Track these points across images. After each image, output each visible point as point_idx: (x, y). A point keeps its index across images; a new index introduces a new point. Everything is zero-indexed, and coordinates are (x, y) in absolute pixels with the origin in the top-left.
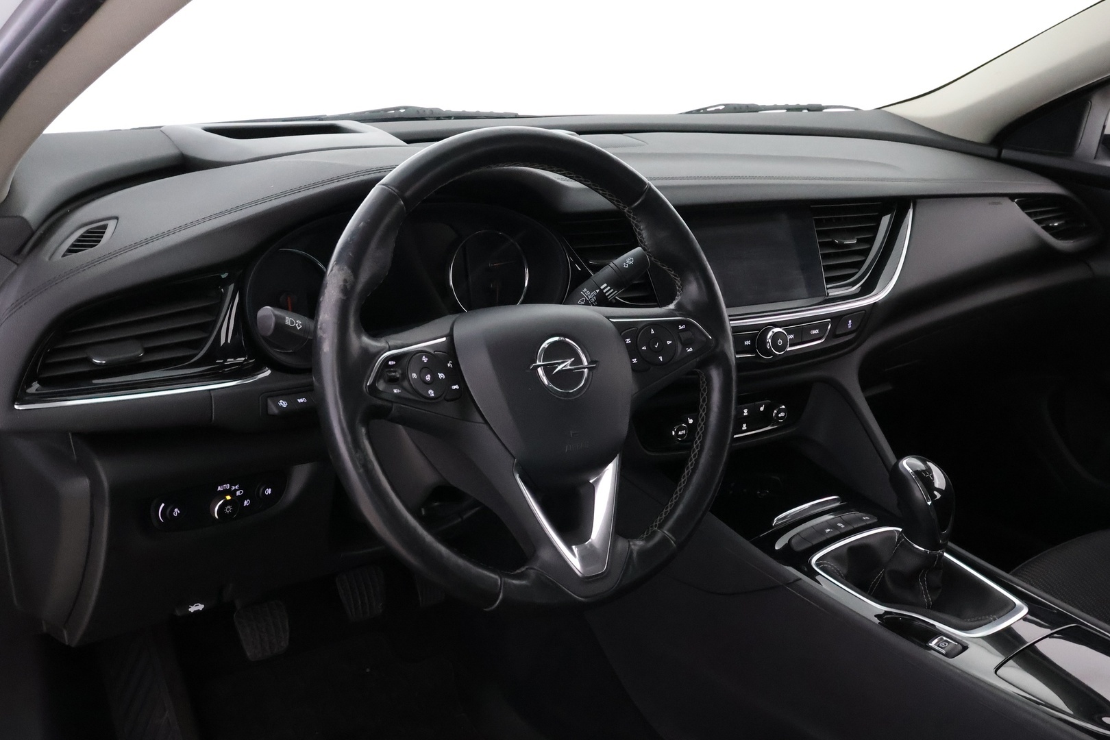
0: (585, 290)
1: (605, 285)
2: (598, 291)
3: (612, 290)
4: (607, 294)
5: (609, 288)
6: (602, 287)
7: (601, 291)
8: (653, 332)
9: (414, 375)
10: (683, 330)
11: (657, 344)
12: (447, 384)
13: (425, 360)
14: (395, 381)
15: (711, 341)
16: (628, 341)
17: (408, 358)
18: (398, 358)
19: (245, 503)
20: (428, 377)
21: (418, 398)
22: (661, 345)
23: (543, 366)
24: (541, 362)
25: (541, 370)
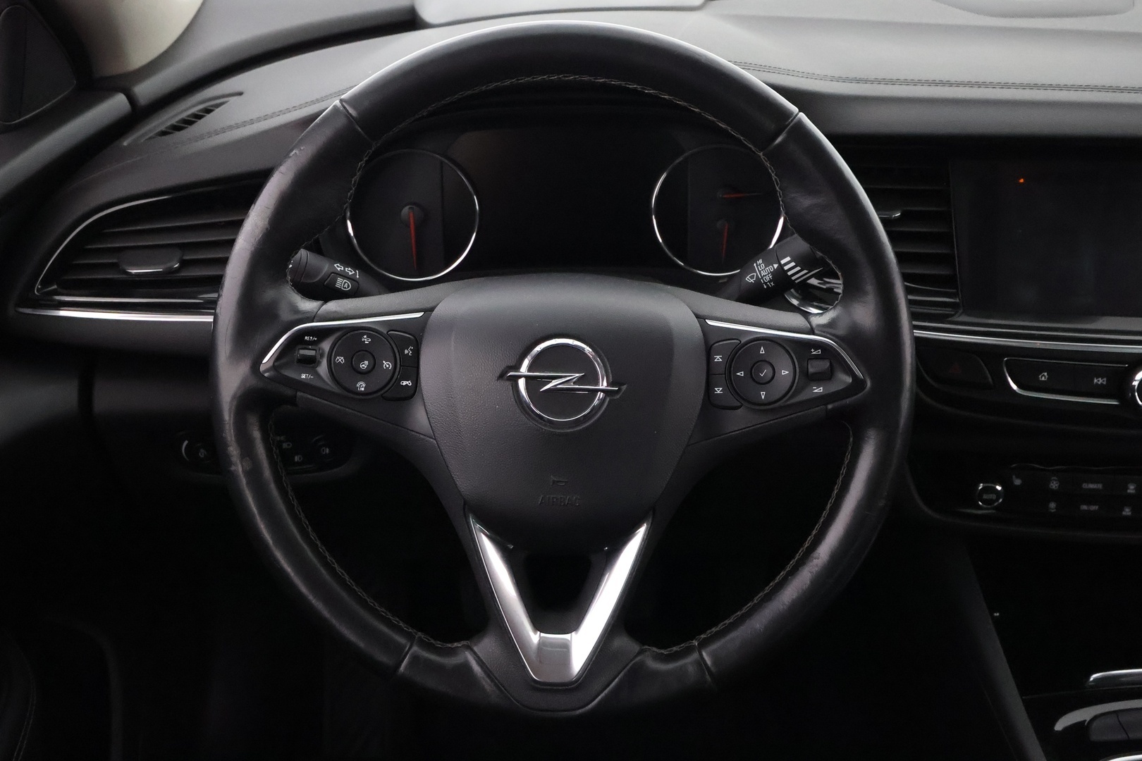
0: (760, 261)
1: (788, 259)
2: (776, 266)
3: (798, 268)
4: (789, 273)
5: (793, 264)
6: (783, 262)
7: (781, 266)
8: (762, 351)
9: (341, 359)
10: (817, 357)
11: (765, 373)
12: (394, 378)
13: (366, 340)
14: (311, 363)
15: (863, 382)
16: (718, 358)
17: (337, 335)
18: (323, 333)
19: (297, 459)
20: (364, 365)
21: (335, 388)
22: (770, 375)
23: (527, 377)
24: (524, 369)
25: (522, 383)
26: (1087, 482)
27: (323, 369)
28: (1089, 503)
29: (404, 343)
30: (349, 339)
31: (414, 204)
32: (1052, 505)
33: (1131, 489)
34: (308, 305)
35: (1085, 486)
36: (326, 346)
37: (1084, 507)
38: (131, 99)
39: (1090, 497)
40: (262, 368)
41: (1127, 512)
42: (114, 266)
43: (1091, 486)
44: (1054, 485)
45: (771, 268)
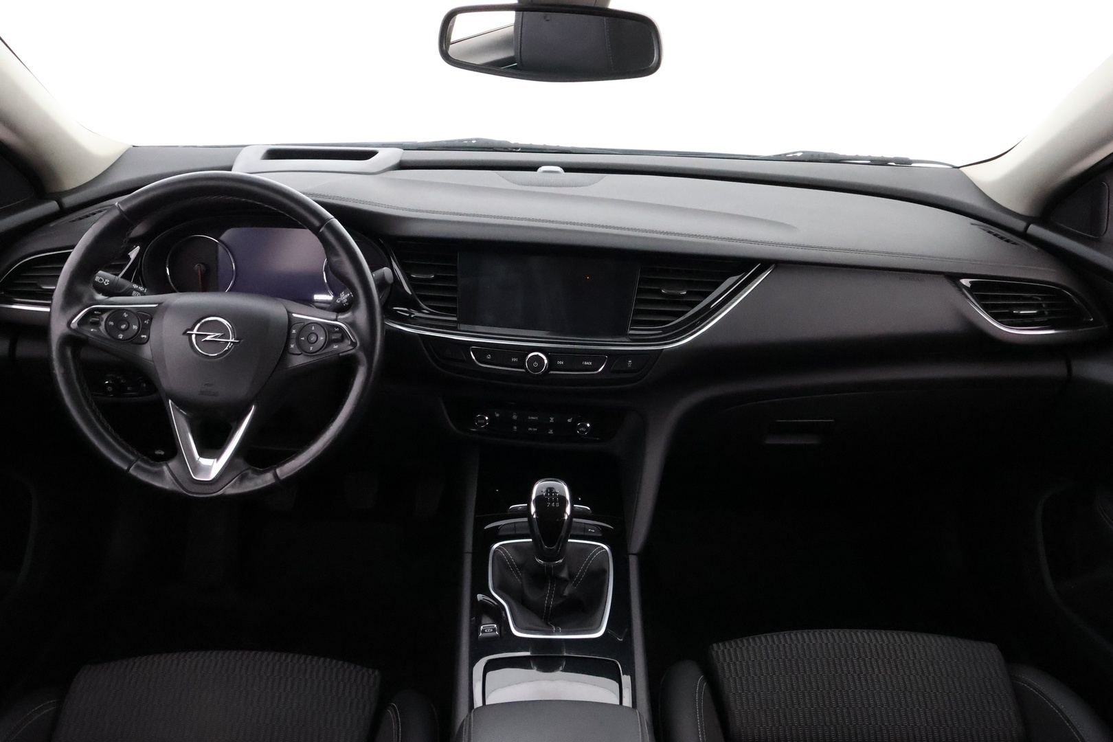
8: (313, 328)
9: (112, 323)
10: (337, 332)
11: (313, 338)
12: (138, 334)
13: (125, 315)
14: (96, 324)
15: (356, 343)
16: (294, 331)
17: (111, 312)
18: (103, 311)
19: (129, 388)
20: (123, 327)
21: (109, 337)
22: (316, 339)
23: (196, 334)
24: (195, 331)
25: (194, 336)
26: (531, 416)
27: (102, 328)
28: (532, 427)
29: (144, 318)
30: (117, 315)
31: (202, 263)
32: (515, 428)
33: (552, 420)
34: (100, 297)
35: (529, 418)
36: (105, 316)
37: (530, 429)
38: (60, 204)
39: (533, 424)
40: (72, 326)
41: (551, 432)
42: (34, 285)
43: (532, 418)
44: (515, 417)
45: (346, 296)
